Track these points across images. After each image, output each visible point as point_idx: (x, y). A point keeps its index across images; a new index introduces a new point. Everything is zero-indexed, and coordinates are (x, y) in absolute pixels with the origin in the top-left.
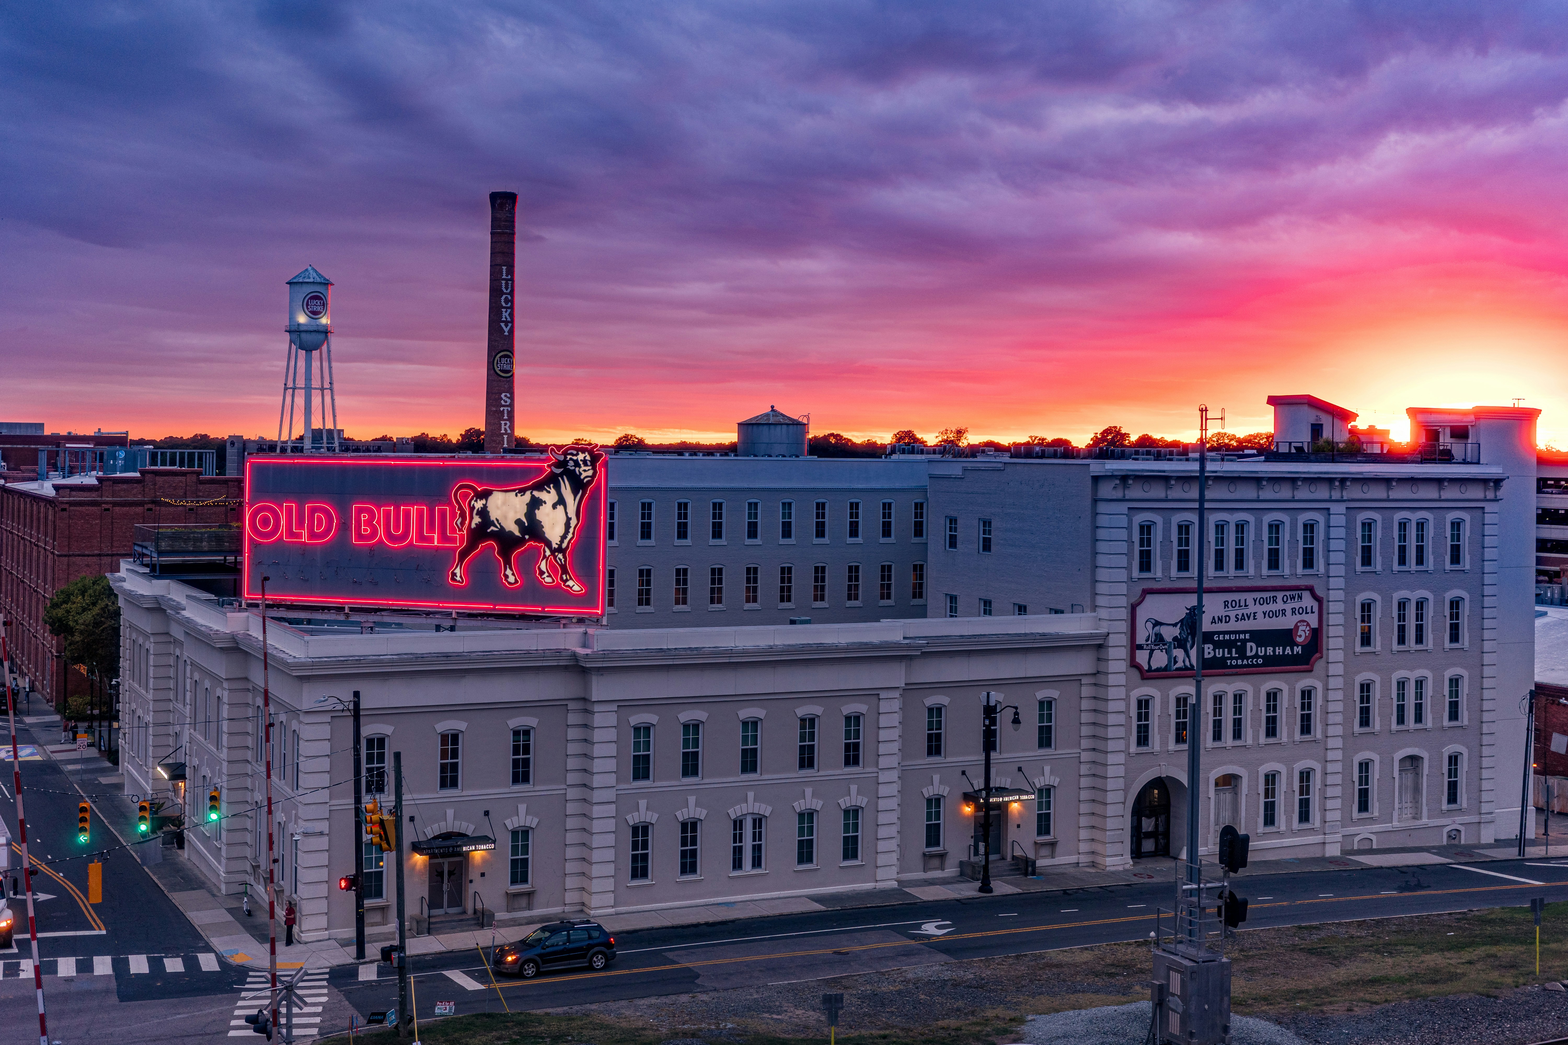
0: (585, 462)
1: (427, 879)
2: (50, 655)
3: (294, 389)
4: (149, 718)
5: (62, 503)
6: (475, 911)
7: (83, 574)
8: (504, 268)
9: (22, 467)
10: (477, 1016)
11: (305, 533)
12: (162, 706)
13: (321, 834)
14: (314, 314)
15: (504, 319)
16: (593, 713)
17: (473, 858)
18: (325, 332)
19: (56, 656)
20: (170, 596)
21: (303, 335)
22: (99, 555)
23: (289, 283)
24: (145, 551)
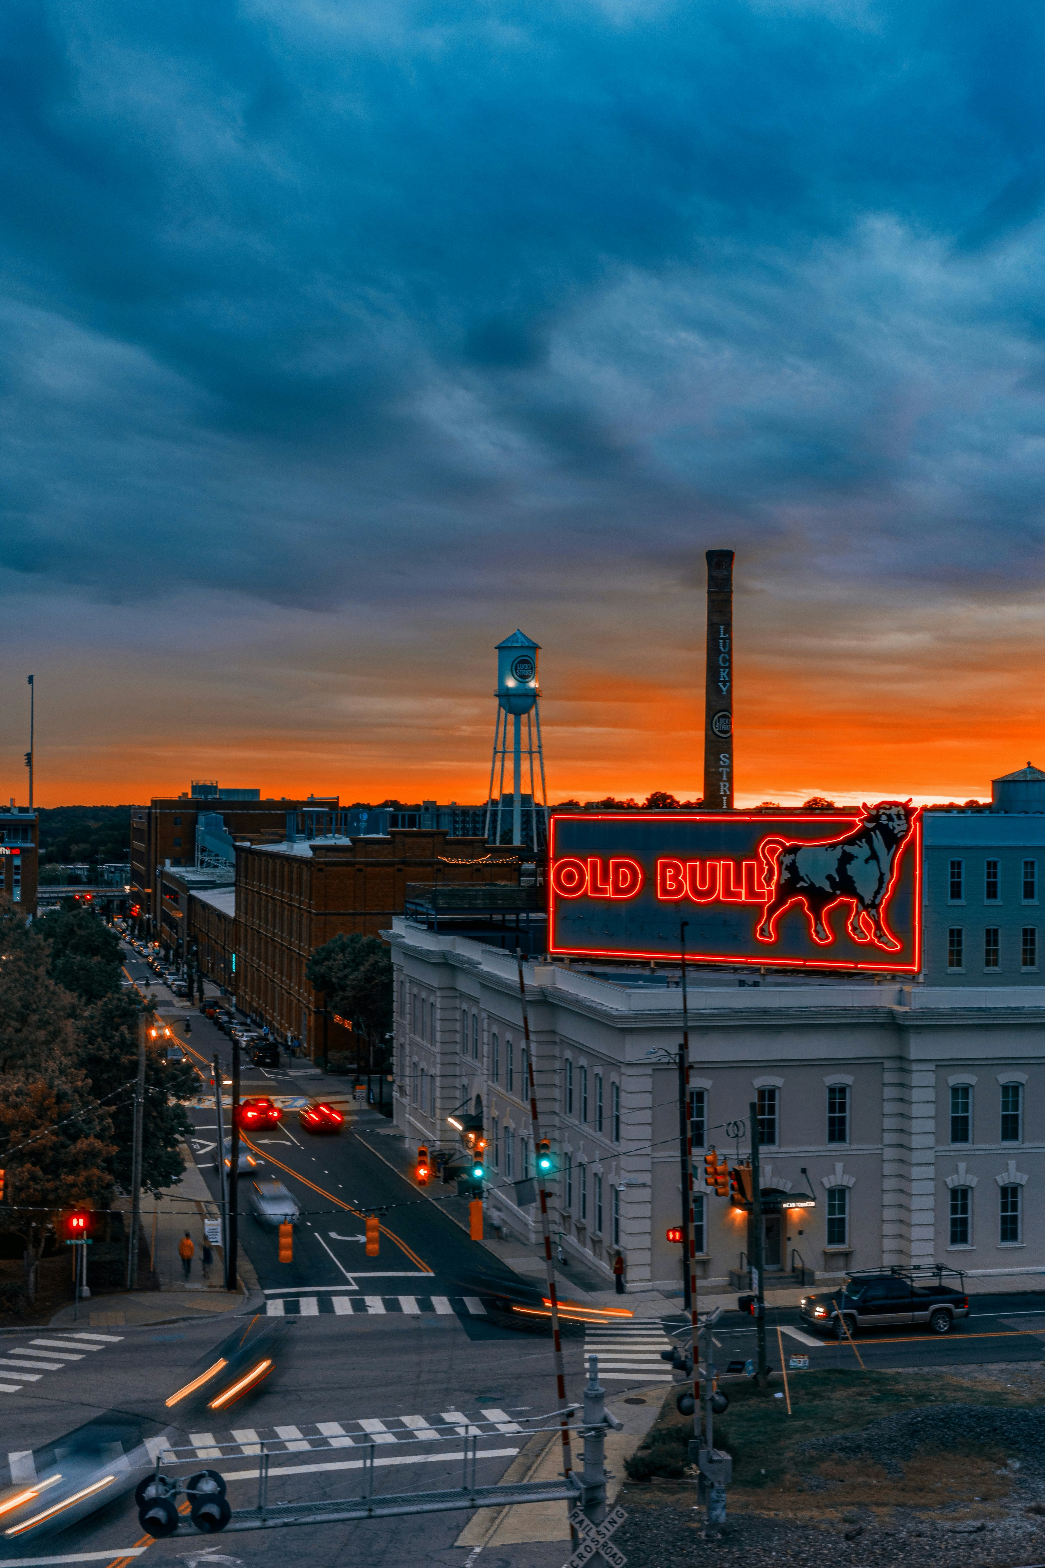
0: (899, 816)
1: (746, 1235)
2: (307, 1011)
3: (504, 752)
4: (437, 1070)
5: (319, 863)
6: (794, 1269)
7: (340, 933)
8: (722, 627)
9: (262, 830)
10: (829, 1371)
11: (610, 888)
12: (449, 1059)
13: (644, 1185)
14: (523, 678)
15: (722, 679)
16: (910, 1072)
17: (791, 1215)
18: (533, 695)
19: (315, 1012)
20: (457, 952)
21: (513, 700)
22: (353, 914)
23: (497, 648)
24: (419, 909)
